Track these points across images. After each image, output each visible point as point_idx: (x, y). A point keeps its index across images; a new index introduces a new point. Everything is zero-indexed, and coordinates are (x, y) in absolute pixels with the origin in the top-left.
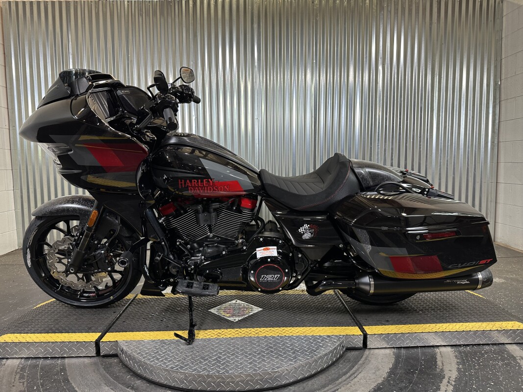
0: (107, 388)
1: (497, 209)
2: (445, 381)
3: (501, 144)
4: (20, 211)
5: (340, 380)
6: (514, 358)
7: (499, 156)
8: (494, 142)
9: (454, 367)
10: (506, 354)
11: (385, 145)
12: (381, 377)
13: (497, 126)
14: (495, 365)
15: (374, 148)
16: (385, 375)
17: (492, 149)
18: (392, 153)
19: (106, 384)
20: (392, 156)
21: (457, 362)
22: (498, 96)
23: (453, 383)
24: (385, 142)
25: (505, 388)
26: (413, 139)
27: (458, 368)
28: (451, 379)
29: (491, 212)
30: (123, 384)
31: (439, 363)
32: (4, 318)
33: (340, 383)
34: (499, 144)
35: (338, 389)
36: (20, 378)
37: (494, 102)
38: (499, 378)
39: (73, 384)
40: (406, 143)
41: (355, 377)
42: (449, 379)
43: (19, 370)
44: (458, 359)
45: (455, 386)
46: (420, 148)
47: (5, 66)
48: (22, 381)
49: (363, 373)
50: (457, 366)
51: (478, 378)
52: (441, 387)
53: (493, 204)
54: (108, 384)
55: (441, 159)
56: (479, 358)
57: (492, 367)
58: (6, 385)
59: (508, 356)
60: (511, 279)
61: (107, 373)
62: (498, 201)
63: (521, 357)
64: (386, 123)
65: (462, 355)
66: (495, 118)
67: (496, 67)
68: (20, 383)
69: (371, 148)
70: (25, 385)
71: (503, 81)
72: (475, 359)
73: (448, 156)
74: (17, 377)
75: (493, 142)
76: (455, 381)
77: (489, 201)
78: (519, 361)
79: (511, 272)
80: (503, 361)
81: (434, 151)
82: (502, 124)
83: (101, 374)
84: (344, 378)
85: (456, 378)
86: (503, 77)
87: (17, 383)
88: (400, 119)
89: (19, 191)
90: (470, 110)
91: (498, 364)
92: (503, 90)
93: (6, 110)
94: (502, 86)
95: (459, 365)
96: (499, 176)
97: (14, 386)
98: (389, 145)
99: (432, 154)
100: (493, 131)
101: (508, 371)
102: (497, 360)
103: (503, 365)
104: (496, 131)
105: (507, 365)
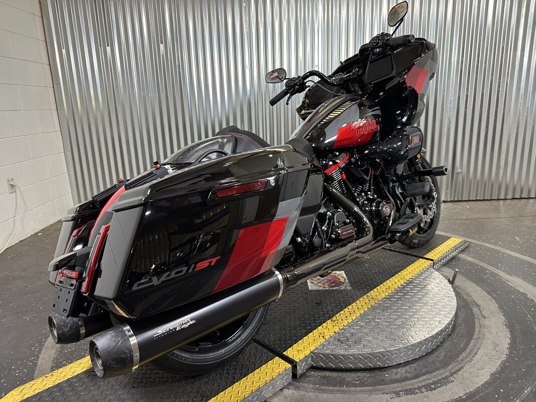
4: (72, 173)
5: (461, 357)
12: (502, 353)
16: (507, 352)
18: (467, 101)
24: (460, 88)
33: (462, 360)
35: (462, 368)
40: (483, 89)
41: (476, 354)
47: (42, 17)
49: (481, 349)
64: (462, 67)
69: (443, 96)
73: (528, 103)
81: (513, 97)
84: (464, 354)
89: (69, 153)
93: (48, 66)
98: (463, 92)
99: (511, 101)
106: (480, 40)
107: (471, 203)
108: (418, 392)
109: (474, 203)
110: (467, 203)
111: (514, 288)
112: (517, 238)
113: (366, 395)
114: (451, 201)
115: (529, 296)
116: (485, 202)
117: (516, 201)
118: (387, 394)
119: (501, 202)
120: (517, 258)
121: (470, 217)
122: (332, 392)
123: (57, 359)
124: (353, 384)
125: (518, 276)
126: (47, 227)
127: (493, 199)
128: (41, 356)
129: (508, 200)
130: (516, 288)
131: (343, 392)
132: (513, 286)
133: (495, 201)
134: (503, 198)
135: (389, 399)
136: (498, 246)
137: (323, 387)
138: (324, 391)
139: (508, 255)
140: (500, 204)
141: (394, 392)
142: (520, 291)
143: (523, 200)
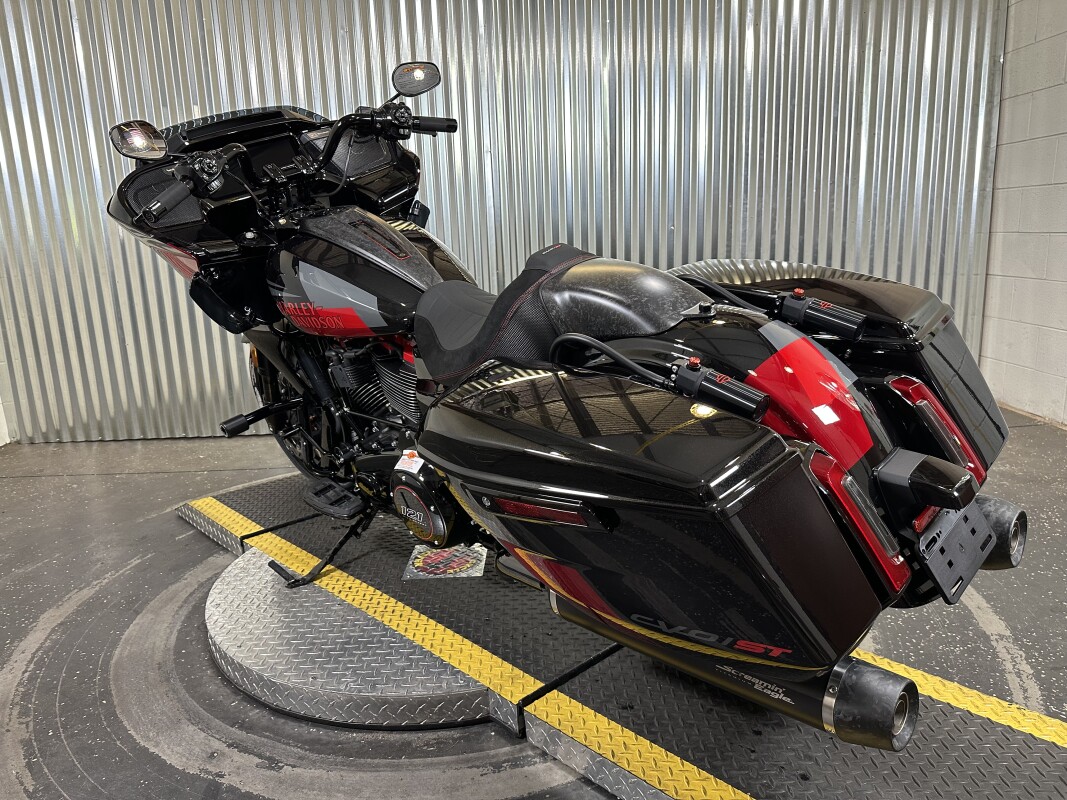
0: (191, 728)
1: (986, 329)
3: (1000, 194)
6: (986, 638)
7: (994, 220)
8: (984, 190)
10: (971, 630)
11: (760, 202)
13: (992, 155)
14: (946, 654)
15: (736, 209)
17: (981, 204)
18: (774, 220)
19: (189, 720)
20: (773, 226)
21: (876, 650)
22: (997, 89)
24: (760, 196)
26: (818, 188)
29: (972, 336)
30: (224, 719)
34: (996, 194)
36: (21, 715)
37: (990, 102)
39: (125, 723)
40: (803, 197)
43: (17, 699)
44: (877, 644)
46: (831, 206)
48: (24, 721)
53: (978, 318)
54: (194, 720)
55: (874, 229)
56: (919, 640)
57: (941, 658)
59: (974, 635)
61: (193, 697)
62: (988, 313)
63: (1000, 635)
64: (761, 154)
66: (990, 138)
67: (995, 24)
68: (23, 723)
69: (730, 210)
70: (31, 728)
71: (1009, 56)
72: (911, 642)
73: (888, 223)
74: (15, 712)
75: (982, 189)
77: (970, 312)
78: (994, 643)
80: (964, 643)
81: (860, 212)
82: (1003, 150)
83: (179, 700)
86: (1010, 48)
87: (15, 724)
88: (791, 144)
90: (938, 121)
91: (953, 651)
92: (1008, 77)
94: (1008, 67)
96: (991, 262)
97: (8, 731)
98: (767, 203)
99: (856, 219)
100: (984, 166)
101: (971, 664)
102: (954, 642)
103: (962, 652)
104: (991, 166)
105: (971, 652)
106: (793, 106)
108: (538, 760)
113: (437, 772)
118: (478, 767)
122: (376, 768)
124: (423, 751)
131: (397, 768)
135: (478, 777)
137: (362, 761)
138: (360, 768)
141: (491, 764)
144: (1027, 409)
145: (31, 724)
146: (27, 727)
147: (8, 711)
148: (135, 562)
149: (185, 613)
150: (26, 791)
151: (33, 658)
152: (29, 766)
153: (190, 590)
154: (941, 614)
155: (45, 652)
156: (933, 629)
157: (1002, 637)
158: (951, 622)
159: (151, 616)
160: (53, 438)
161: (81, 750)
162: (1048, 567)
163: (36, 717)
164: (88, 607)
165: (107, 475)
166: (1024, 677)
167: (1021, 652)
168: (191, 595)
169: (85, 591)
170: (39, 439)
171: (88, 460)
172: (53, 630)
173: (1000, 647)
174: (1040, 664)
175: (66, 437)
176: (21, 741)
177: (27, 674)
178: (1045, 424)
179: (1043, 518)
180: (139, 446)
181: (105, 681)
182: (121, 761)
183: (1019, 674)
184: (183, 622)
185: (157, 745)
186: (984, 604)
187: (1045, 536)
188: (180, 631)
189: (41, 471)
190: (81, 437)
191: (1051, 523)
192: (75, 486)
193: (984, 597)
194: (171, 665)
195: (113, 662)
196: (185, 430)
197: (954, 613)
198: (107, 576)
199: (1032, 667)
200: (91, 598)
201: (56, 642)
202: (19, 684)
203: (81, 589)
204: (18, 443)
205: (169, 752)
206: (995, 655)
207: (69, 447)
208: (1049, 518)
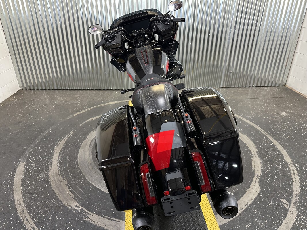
1: (291, 68)
2: (256, 176)
3: (303, 29)
4: (17, 67)
6: (287, 163)
7: (300, 36)
8: (299, 27)
9: (260, 169)
11: (235, 28)
13: (303, 18)
14: (278, 168)
15: (228, 30)
17: (297, 31)
18: (238, 34)
21: (261, 166)
23: (259, 177)
24: (235, 26)
25: (281, 180)
26: (252, 25)
27: (261, 169)
28: (258, 175)
31: (253, 166)
32: (37, 141)
34: (302, 29)
38: (279, 175)
39: (88, 180)
40: (248, 27)
42: (257, 175)
43: (59, 173)
44: (262, 164)
45: (260, 179)
48: (64, 179)
50: (261, 168)
51: (270, 175)
52: (254, 179)
53: (290, 64)
56: (271, 163)
58: (57, 181)
59: (284, 162)
60: (292, 113)
62: (293, 63)
63: (290, 163)
65: (263, 162)
66: (304, 11)
68: (64, 180)
69: (226, 30)
74: (61, 177)
76: (260, 177)
78: (289, 165)
79: (292, 108)
85: (261, 175)
88: (246, 11)
95: (262, 168)
96: (297, 48)
97: (61, 181)
100: (300, 20)
101: (283, 171)
102: (279, 164)
103: (282, 167)
104: (302, 20)
105: (284, 167)
107: (235, 88)
109: (237, 88)
110: (234, 89)
111: (242, 141)
112: (251, 111)
114: (225, 87)
115: (247, 145)
116: (243, 88)
117: (257, 88)
119: (250, 88)
120: (248, 124)
121: (232, 98)
123: (23, 180)
125: (245, 134)
126: (5, 100)
127: (247, 86)
128: (15, 179)
129: (254, 87)
130: (243, 140)
132: (241, 139)
133: (248, 88)
134: (252, 86)
136: (241, 116)
139: (244, 122)
140: (249, 89)
142: (244, 142)
143: (261, 87)
144: (299, 91)
145: (66, 180)
146: (65, 180)
147: (59, 176)
148: (72, 132)
149: (91, 149)
150: (73, 197)
151: (58, 161)
152: (70, 191)
153: (90, 142)
154: (276, 156)
155: (61, 160)
156: (275, 160)
157: (291, 163)
158: (279, 159)
159: (83, 149)
160: (32, 89)
161: (81, 187)
162: (302, 144)
163: (66, 178)
164: (66, 146)
165: (52, 102)
166: (295, 175)
167: (295, 168)
168: (91, 143)
169: (63, 141)
170: (28, 89)
171: (45, 96)
172: (60, 153)
173: (290, 166)
174: (299, 171)
175: (36, 88)
176: (66, 184)
177: (59, 166)
178: (303, 96)
179: (301, 128)
180: (57, 92)
181: (79, 168)
182: (92, 190)
183: (294, 174)
184: (92, 152)
185: (98, 186)
186: (287, 154)
187: (302, 134)
188: (92, 154)
189: (33, 100)
190: (40, 88)
191: (303, 130)
192: (45, 106)
193: (287, 152)
194: (93, 164)
195: (79, 163)
196: (69, 88)
197: (279, 156)
198: (67, 136)
199: (297, 172)
200: (65, 143)
201: (62, 157)
202: (58, 169)
203: (61, 141)
204: (22, 89)
205: (102, 188)
206: (289, 168)
207: (37, 91)
208: (303, 128)
